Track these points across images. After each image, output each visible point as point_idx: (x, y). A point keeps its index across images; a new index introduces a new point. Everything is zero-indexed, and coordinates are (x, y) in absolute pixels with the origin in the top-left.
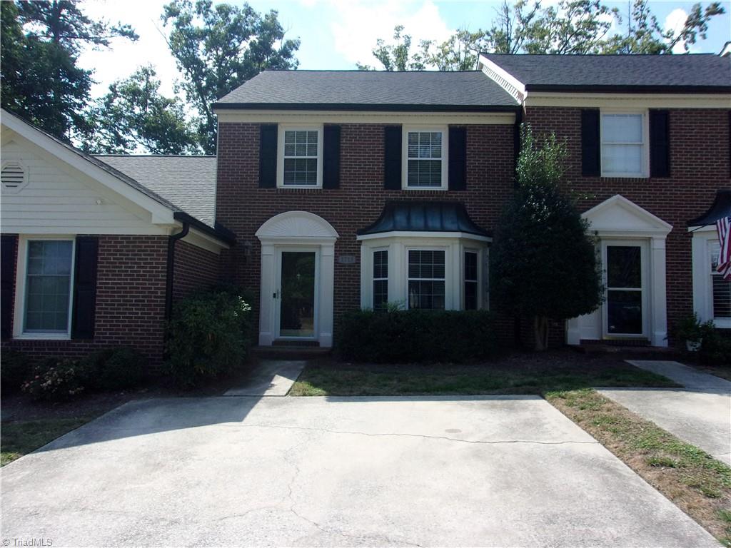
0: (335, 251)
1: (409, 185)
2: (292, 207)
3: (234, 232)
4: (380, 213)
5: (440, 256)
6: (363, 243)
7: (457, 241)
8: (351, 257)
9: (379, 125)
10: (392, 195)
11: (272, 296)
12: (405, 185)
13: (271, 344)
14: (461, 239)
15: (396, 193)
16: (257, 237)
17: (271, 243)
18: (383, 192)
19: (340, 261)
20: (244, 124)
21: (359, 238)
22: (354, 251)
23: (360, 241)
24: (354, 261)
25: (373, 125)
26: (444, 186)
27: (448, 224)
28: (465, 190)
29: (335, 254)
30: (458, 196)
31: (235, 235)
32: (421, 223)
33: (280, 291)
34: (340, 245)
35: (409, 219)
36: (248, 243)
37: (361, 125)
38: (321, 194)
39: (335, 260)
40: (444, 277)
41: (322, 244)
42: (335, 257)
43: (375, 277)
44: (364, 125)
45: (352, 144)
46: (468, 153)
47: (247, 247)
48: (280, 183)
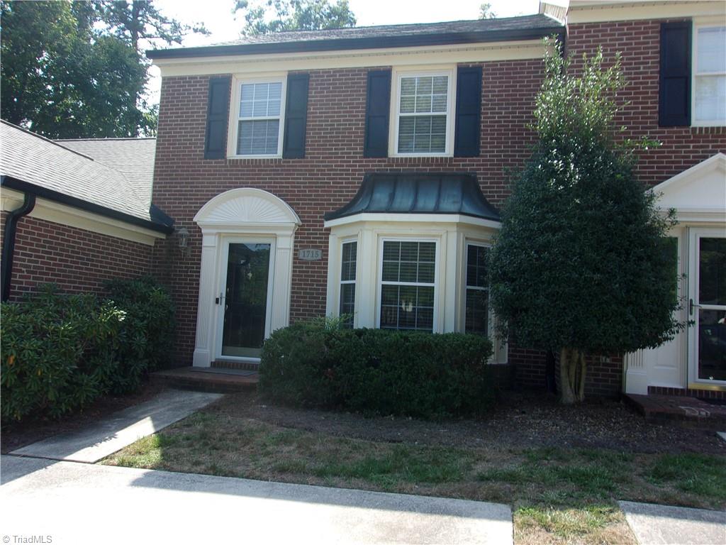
0: (295, 242)
1: (399, 151)
2: (243, 183)
3: (172, 217)
4: (357, 190)
5: (428, 250)
6: (332, 233)
7: (455, 229)
8: (315, 250)
9: (360, 70)
10: (374, 165)
11: (213, 300)
12: (393, 151)
13: (208, 365)
14: (459, 225)
15: (379, 161)
16: (195, 223)
17: (215, 231)
18: (362, 162)
19: (301, 256)
20: (191, 78)
21: (327, 224)
22: (320, 242)
23: (329, 229)
24: (320, 257)
25: (352, 70)
26: (449, 151)
27: (446, 205)
28: (478, 156)
29: (295, 246)
30: (468, 164)
31: (173, 221)
32: (408, 203)
33: (224, 295)
34: (301, 234)
35: (392, 197)
36: (183, 231)
37: (336, 71)
38: (280, 166)
39: (295, 254)
40: (433, 281)
41: (278, 233)
42: (295, 250)
43: (342, 280)
44: (341, 70)
45: (323, 96)
46: (483, 102)
47: (182, 236)
48: (232, 152)
